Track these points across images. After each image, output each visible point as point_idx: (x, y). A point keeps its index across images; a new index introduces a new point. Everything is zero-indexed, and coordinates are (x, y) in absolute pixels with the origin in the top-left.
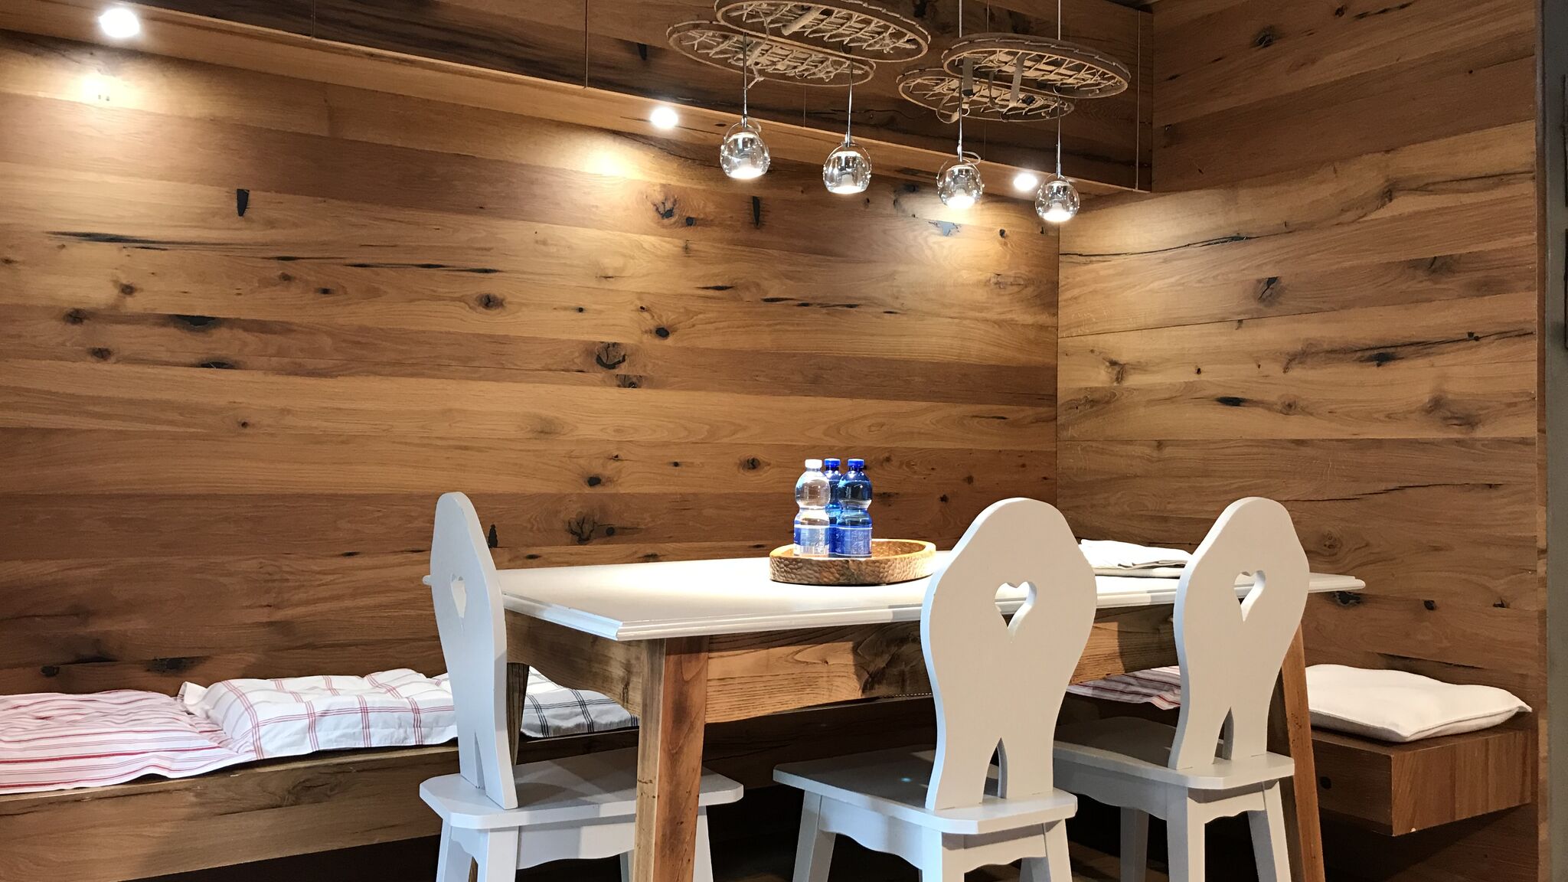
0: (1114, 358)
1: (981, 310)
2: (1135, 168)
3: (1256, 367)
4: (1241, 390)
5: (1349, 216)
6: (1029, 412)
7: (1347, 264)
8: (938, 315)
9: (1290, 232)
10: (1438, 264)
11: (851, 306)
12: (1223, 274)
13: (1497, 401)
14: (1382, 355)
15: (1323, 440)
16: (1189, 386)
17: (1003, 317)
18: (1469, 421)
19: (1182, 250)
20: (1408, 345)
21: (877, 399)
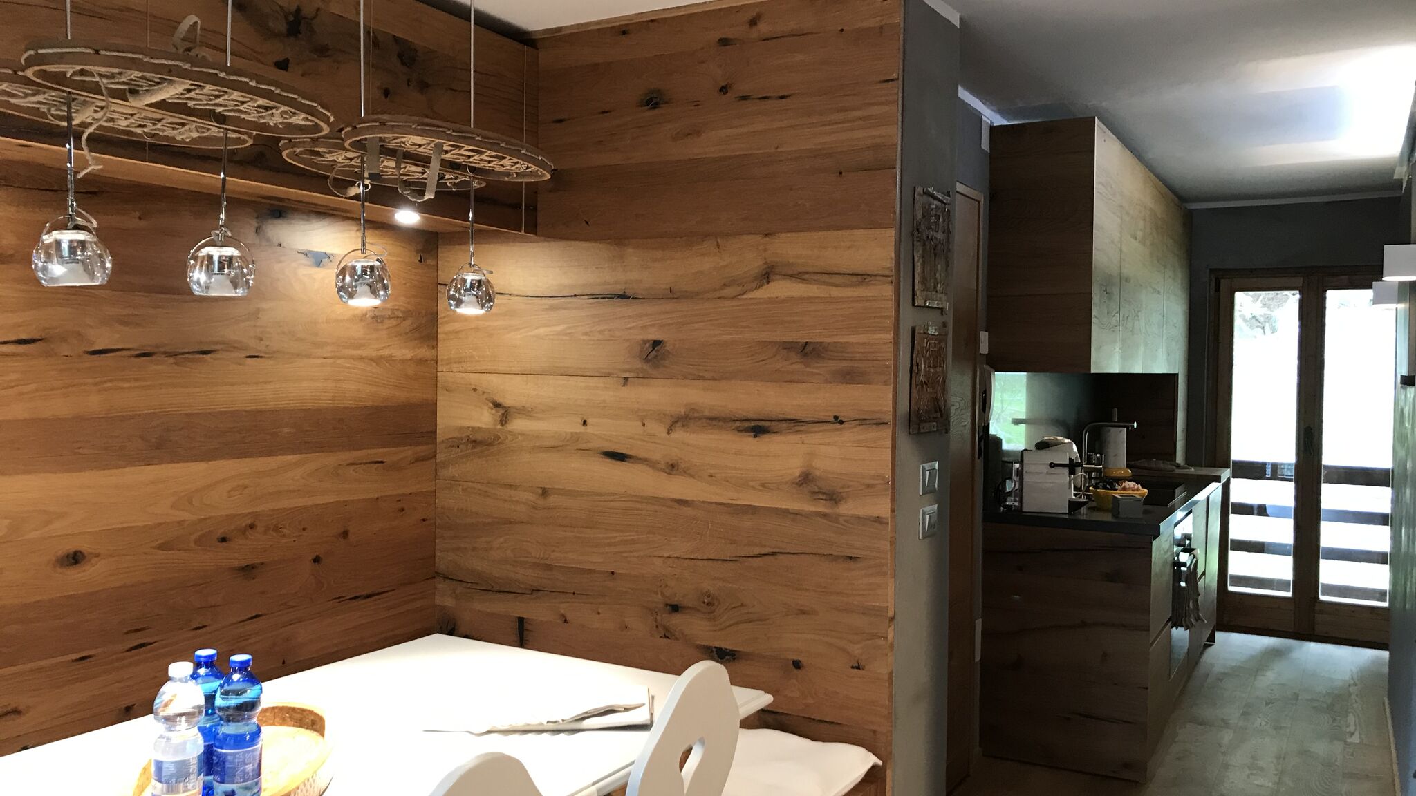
0: (500, 400)
1: (358, 346)
2: (522, 211)
3: (641, 425)
4: (627, 446)
5: (728, 292)
6: (408, 452)
7: (725, 337)
8: (308, 356)
9: (673, 298)
10: (808, 349)
11: (205, 353)
12: (610, 330)
13: (858, 482)
14: (758, 428)
15: (703, 502)
16: (575, 438)
17: (381, 353)
18: (833, 497)
19: (569, 300)
20: (782, 421)
21: (238, 458)
